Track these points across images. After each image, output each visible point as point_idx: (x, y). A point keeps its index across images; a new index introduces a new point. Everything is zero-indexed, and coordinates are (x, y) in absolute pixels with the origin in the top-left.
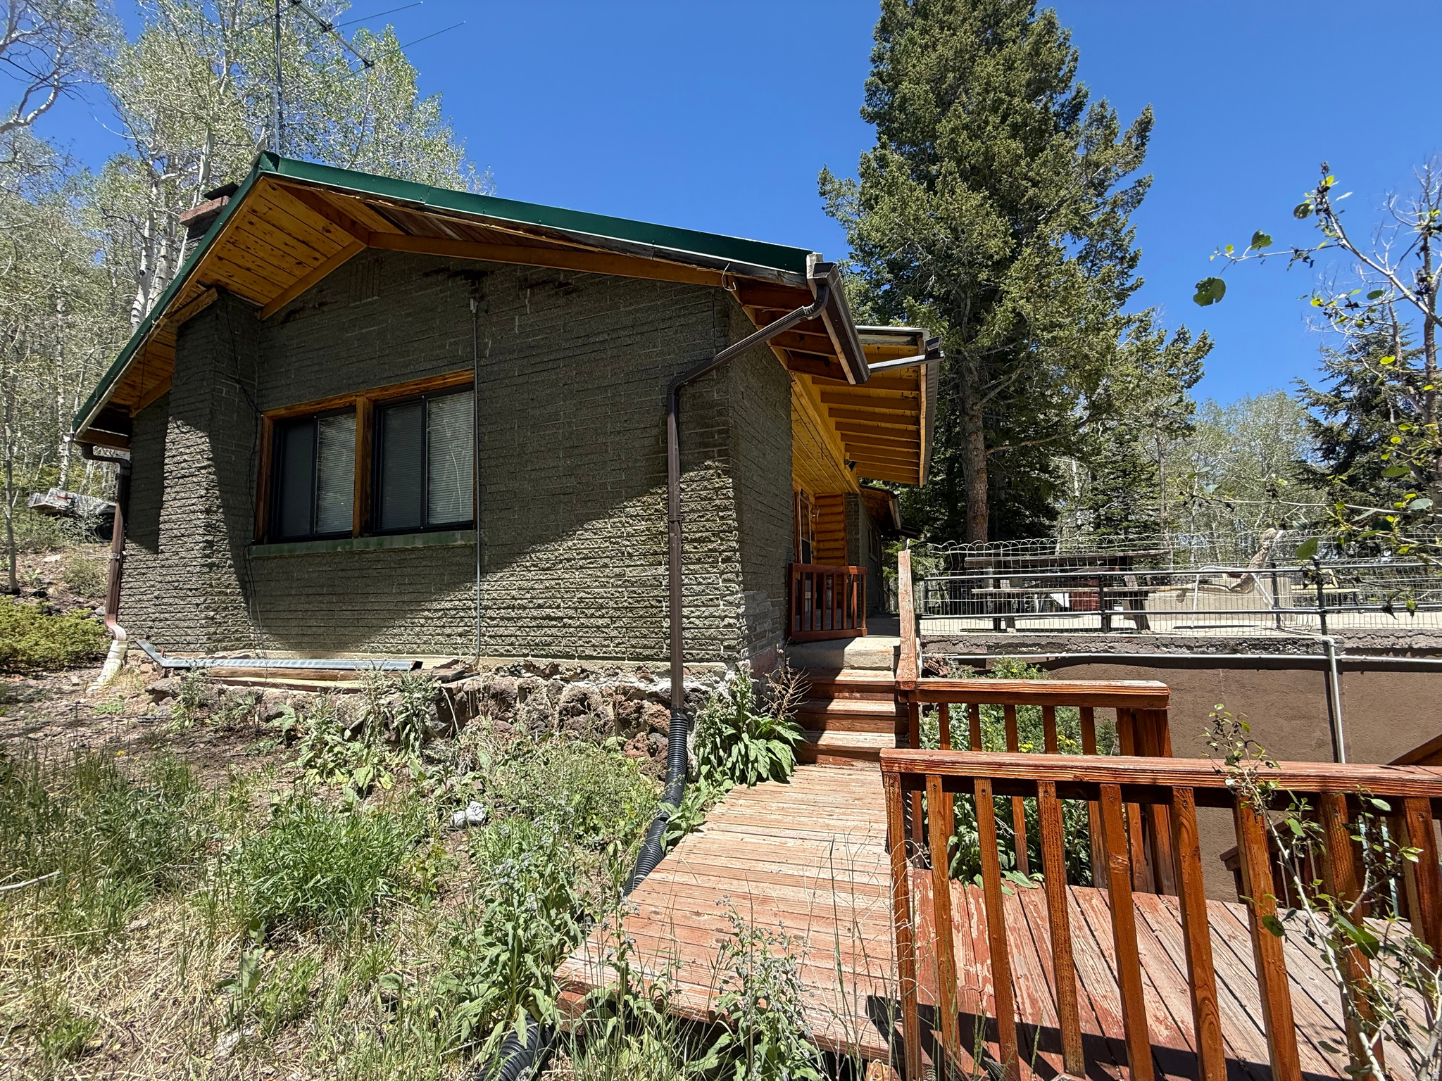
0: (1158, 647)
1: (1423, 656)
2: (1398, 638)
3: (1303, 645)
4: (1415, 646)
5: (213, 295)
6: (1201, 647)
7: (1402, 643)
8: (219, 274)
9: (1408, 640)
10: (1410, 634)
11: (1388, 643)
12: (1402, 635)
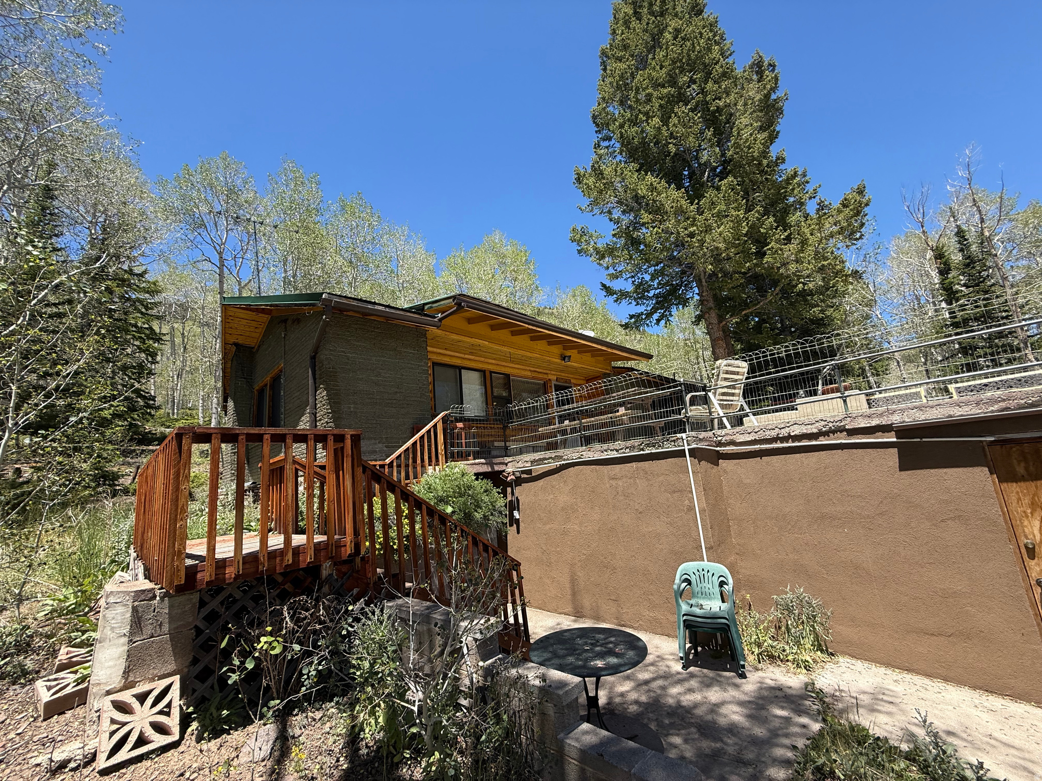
0: (602, 452)
1: (799, 441)
2: (780, 429)
3: (672, 441)
4: (792, 434)
5: (234, 348)
6: (622, 449)
7: (784, 433)
8: (232, 340)
9: (787, 430)
10: (788, 425)
11: (773, 434)
12: (782, 426)
